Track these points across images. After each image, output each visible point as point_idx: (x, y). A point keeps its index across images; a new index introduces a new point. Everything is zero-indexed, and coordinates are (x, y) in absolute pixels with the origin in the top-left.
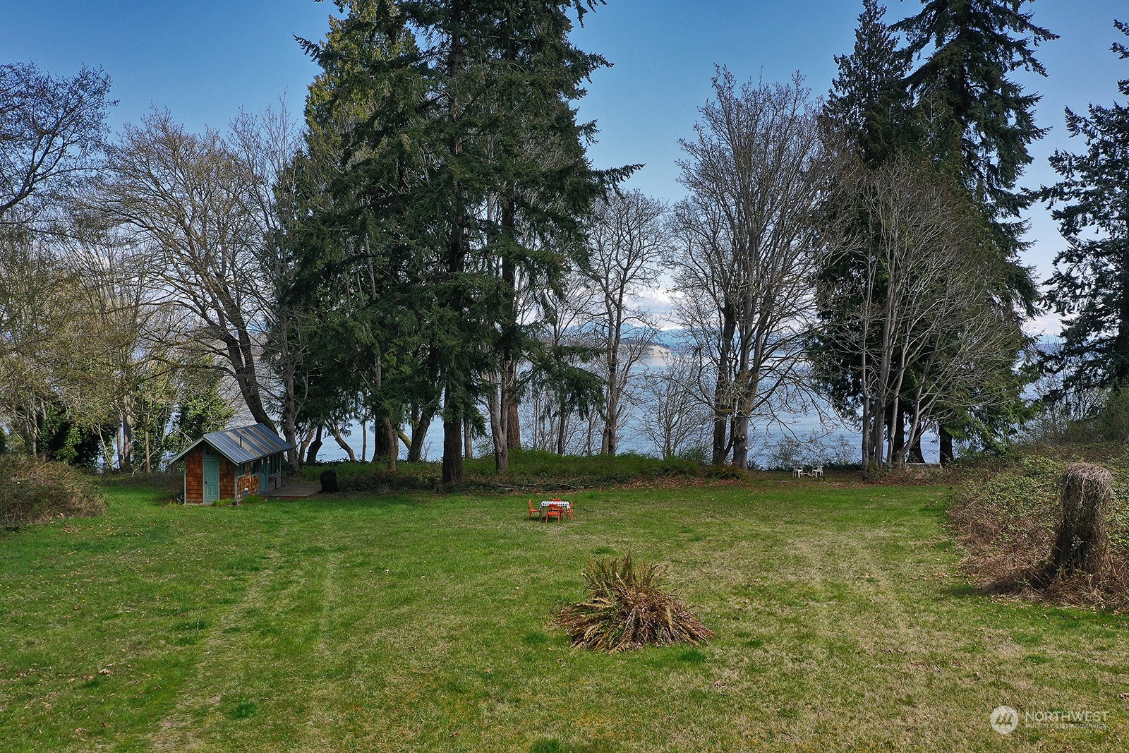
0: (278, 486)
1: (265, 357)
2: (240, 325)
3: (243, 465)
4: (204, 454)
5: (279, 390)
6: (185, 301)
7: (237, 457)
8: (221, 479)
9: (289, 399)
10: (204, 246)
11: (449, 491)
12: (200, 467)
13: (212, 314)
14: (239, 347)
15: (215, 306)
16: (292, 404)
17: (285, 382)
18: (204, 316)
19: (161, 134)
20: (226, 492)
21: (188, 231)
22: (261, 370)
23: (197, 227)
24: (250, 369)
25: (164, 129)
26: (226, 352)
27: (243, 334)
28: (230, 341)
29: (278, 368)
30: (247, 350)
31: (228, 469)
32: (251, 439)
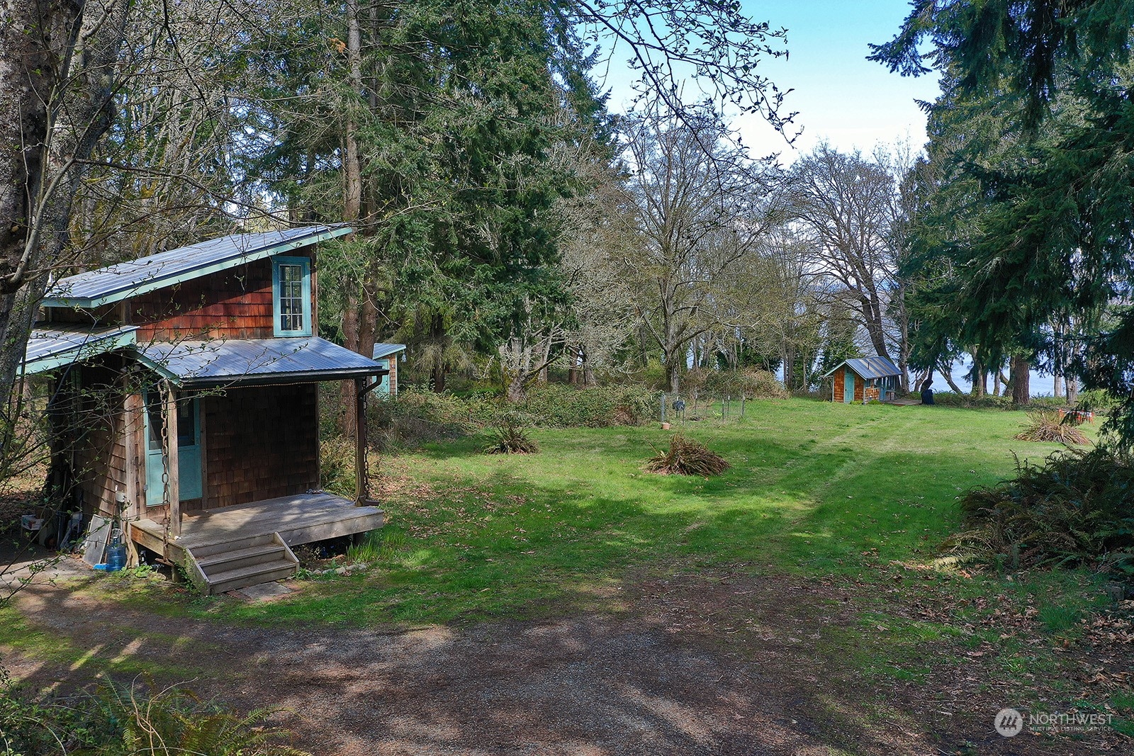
0: (893, 399)
1: (889, 312)
2: (872, 289)
3: (870, 380)
4: (845, 372)
5: (897, 335)
6: (833, 272)
7: (866, 375)
8: (855, 389)
9: (904, 342)
10: (848, 231)
11: (1016, 409)
12: (843, 381)
13: (852, 281)
14: (870, 306)
15: (854, 275)
16: (906, 345)
17: (901, 330)
18: (846, 282)
19: (822, 155)
20: (858, 396)
21: (837, 221)
22: (885, 320)
23: (844, 218)
24: (878, 320)
25: (825, 151)
26: (861, 309)
27: (875, 297)
28: (864, 300)
29: (899, 320)
30: (876, 307)
31: (860, 382)
32: (875, 365)
